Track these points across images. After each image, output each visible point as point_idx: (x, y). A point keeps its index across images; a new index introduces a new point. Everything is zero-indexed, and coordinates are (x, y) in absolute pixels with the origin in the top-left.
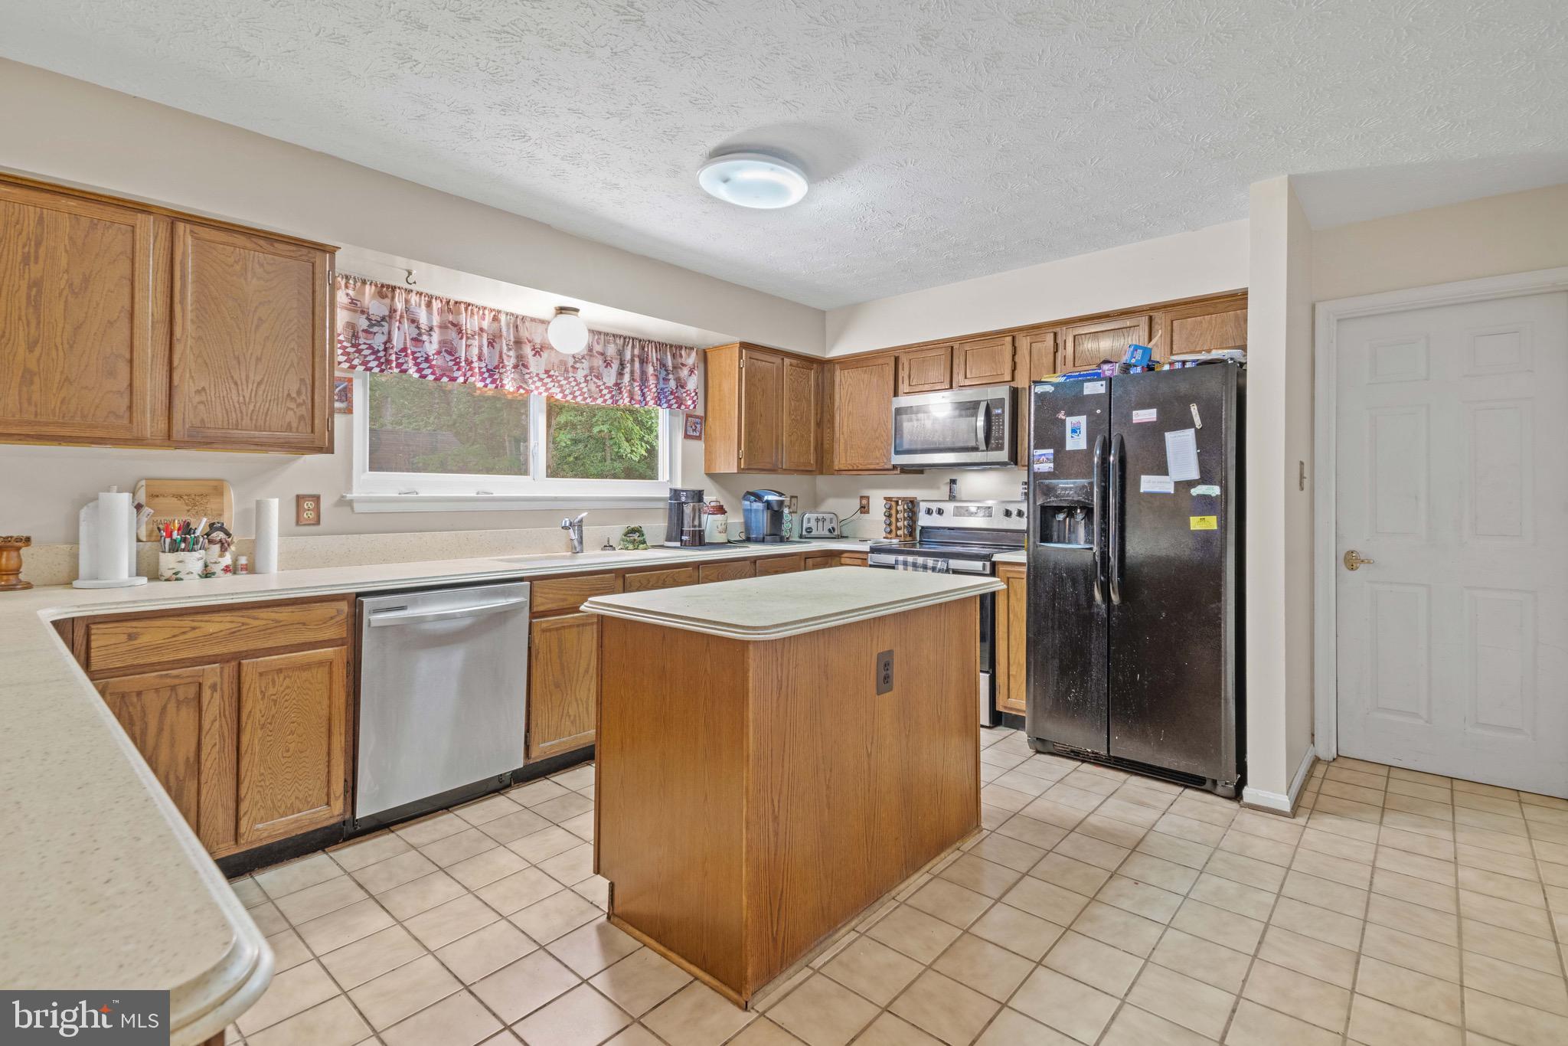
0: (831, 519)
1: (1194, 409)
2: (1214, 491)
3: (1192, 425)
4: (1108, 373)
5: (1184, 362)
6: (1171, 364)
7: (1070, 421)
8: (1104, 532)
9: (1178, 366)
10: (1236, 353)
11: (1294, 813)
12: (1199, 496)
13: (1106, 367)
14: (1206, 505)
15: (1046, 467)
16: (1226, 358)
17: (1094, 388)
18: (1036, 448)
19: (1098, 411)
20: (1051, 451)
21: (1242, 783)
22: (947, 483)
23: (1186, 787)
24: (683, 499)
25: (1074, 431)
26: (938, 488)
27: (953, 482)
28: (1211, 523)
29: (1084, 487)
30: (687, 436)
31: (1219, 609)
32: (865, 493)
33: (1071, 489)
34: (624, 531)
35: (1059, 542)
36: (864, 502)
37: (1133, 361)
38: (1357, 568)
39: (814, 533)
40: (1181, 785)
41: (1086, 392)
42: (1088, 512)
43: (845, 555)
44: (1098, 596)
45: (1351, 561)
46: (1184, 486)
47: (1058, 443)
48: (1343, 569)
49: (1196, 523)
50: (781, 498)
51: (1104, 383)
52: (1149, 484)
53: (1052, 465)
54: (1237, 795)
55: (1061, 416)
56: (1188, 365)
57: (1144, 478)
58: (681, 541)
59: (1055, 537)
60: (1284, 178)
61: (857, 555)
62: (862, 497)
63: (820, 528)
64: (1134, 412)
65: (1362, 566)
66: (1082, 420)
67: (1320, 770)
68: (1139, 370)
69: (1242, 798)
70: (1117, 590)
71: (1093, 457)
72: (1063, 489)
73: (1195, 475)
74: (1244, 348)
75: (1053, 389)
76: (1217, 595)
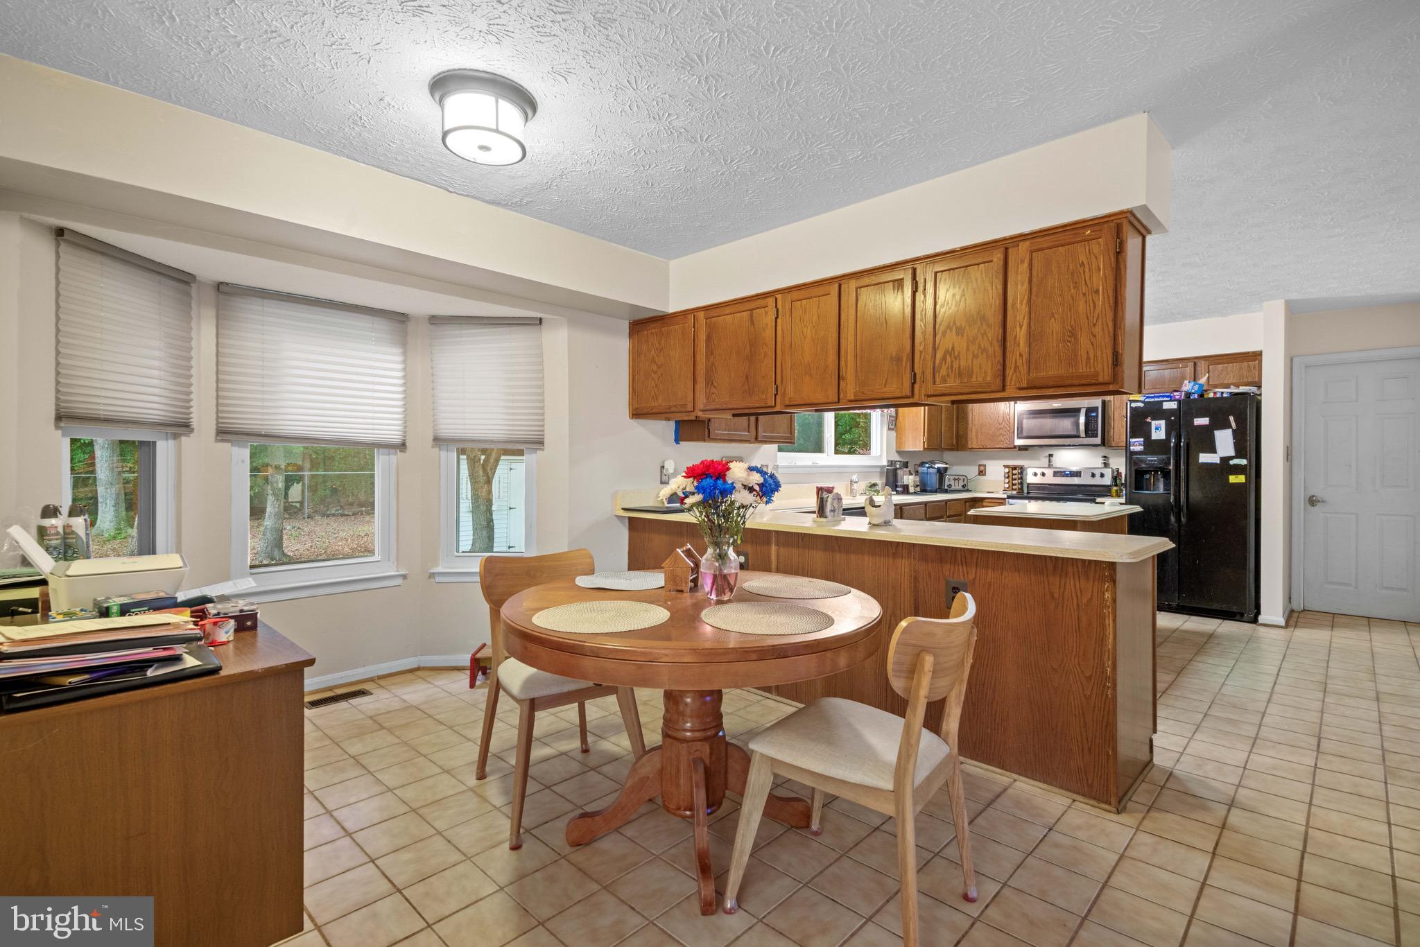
0: (964, 479)
1: (1231, 419)
2: (1244, 462)
3: (1230, 427)
4: (1177, 397)
5: (1222, 393)
6: (1215, 393)
7: (1154, 423)
8: (1178, 484)
9: (1219, 395)
10: (1254, 389)
11: (1287, 625)
12: (1234, 464)
13: (1176, 394)
14: (1238, 470)
15: (1139, 448)
16: (1249, 392)
17: (1169, 405)
18: (1131, 437)
19: (1173, 418)
20: (1142, 439)
21: (1258, 613)
22: (1046, 457)
23: (1224, 619)
24: (898, 466)
25: (1157, 429)
26: (1039, 460)
27: (1051, 456)
28: (1241, 479)
29: (1164, 460)
30: (889, 429)
31: (1246, 524)
32: (983, 462)
33: (1155, 461)
34: (869, 485)
35: (1146, 490)
36: (982, 468)
37: (1193, 391)
38: (1316, 505)
39: (953, 488)
40: (1222, 619)
41: (1164, 407)
42: (1166, 474)
43: (986, 501)
44: (1173, 519)
45: (1312, 501)
46: (1225, 460)
47: (1147, 435)
48: (1308, 506)
49: (1233, 479)
50: (945, 466)
51: (1176, 403)
52: (1204, 458)
53: (1142, 447)
54: (1255, 621)
55: (1149, 420)
56: (1225, 395)
57: (1201, 455)
58: (896, 491)
59: (1145, 487)
60: (1283, 301)
61: (993, 501)
62: (980, 465)
63: (957, 484)
64: (1195, 419)
65: (1319, 504)
66: (1162, 423)
67: (1295, 615)
68: (1196, 396)
69: (1258, 621)
70: (1185, 516)
71: (1170, 443)
72: (1150, 461)
73: (1232, 453)
74: (1260, 387)
75: (1143, 405)
76: (1245, 517)
